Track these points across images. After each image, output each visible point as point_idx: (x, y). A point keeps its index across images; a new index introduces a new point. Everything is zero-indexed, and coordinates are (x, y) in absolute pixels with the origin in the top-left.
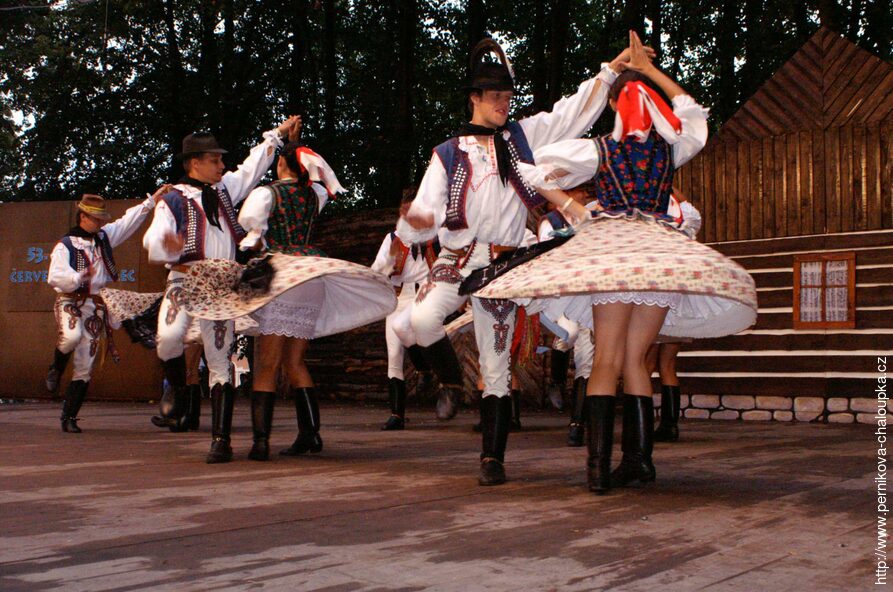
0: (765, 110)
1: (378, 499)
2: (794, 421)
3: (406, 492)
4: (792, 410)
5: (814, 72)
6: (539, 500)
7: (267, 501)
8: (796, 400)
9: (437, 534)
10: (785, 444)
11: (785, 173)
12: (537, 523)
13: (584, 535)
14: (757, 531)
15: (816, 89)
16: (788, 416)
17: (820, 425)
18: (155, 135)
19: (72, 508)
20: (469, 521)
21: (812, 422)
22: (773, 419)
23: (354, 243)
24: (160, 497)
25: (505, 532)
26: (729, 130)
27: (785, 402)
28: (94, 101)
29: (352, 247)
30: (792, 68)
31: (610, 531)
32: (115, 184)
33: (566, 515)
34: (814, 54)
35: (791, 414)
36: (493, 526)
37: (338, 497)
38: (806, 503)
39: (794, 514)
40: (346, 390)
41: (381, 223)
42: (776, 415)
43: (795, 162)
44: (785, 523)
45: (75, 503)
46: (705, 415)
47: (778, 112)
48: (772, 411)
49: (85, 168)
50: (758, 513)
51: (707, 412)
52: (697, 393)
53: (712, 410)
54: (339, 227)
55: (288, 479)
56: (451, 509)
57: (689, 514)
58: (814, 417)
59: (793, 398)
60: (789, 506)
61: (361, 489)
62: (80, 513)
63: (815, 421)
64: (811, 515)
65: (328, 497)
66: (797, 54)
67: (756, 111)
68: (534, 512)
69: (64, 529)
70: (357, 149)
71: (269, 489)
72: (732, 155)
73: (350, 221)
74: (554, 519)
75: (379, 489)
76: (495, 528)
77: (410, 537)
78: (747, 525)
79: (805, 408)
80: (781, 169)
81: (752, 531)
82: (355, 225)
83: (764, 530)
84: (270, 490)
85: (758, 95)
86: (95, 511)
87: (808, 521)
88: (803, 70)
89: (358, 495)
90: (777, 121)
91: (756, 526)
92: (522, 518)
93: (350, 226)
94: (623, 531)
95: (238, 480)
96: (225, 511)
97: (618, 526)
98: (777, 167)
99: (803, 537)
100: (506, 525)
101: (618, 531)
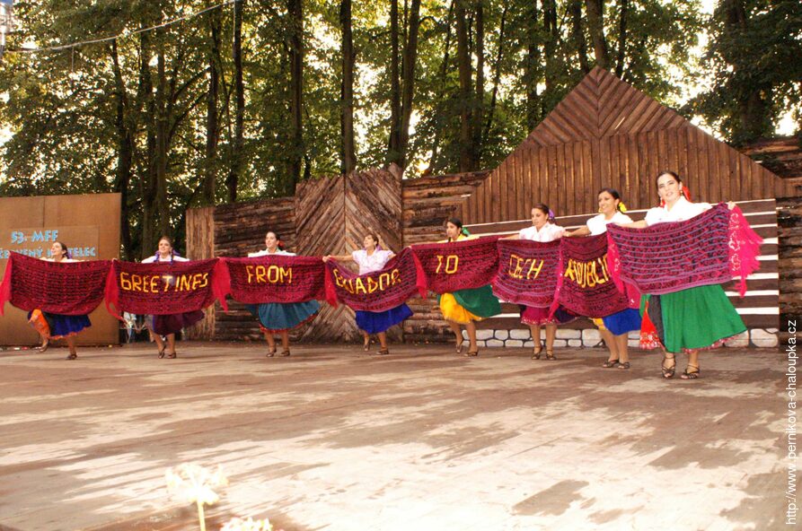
0: (558, 125)
1: (293, 410)
2: (582, 347)
3: (309, 404)
4: (581, 339)
5: (591, 98)
6: (402, 407)
7: (214, 414)
8: (583, 332)
9: (333, 431)
10: (574, 364)
11: (572, 169)
12: (401, 421)
13: (432, 428)
14: (547, 421)
15: (593, 110)
16: (578, 343)
17: (600, 349)
18: (104, 142)
19: (77, 424)
20: (355, 422)
21: (595, 347)
22: (568, 346)
23: (261, 223)
24: (137, 413)
25: (380, 428)
26: (533, 138)
27: (576, 333)
28: (58, 118)
29: (259, 226)
30: (577, 95)
31: (450, 425)
32: (75, 181)
33: (421, 415)
34: (591, 86)
35: (580, 341)
36: (370, 425)
37: (263, 410)
38: (582, 402)
39: (573, 409)
40: (257, 333)
41: (280, 208)
42: (570, 343)
43: (579, 162)
44: (566, 416)
45: (79, 420)
46: (520, 344)
47: (566, 126)
48: (567, 340)
49: (51, 170)
50: (550, 410)
51: (521, 342)
52: (514, 328)
53: (524, 341)
54: (249, 212)
55: (226, 398)
56: (342, 414)
57: (503, 413)
58: (596, 343)
59: (581, 330)
60: (571, 405)
61: (277, 403)
62: (83, 426)
63: (597, 346)
64: (584, 410)
65: (255, 410)
66: (579, 85)
67: (551, 125)
68: (399, 415)
69: (75, 437)
70: (260, 153)
71: (215, 405)
72: (535, 158)
73: (256, 208)
74: (413, 418)
75: (290, 403)
76: (373, 426)
77: (316, 434)
78: (541, 418)
79: (589, 338)
80: (570, 167)
81: (544, 421)
82: (260, 210)
83: (551, 420)
84: (216, 407)
85: (552, 114)
86: (95, 425)
87: (581, 414)
88: (583, 96)
89: (276, 408)
90: (567, 133)
91: (547, 418)
92: (391, 419)
93: (257, 211)
94: (459, 424)
95: (190, 401)
96: (185, 421)
97: (455, 422)
98: (567, 166)
99: (577, 424)
100: (382, 423)
101: (455, 425)
